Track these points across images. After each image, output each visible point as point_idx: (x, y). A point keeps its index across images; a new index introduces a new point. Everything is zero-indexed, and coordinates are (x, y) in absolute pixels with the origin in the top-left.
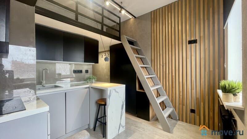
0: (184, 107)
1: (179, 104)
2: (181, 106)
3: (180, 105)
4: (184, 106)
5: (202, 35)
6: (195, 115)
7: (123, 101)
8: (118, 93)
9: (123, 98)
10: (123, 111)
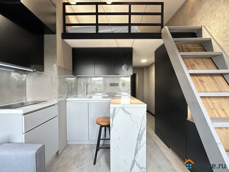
7: (142, 129)
8: (130, 115)
9: (142, 124)
10: (140, 143)
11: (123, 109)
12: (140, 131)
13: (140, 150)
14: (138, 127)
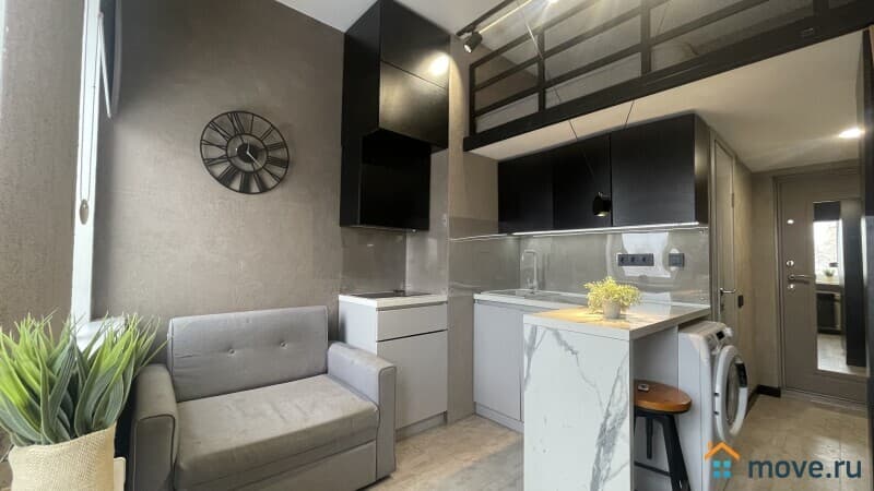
8: (575, 355)
9: (613, 394)
10: (609, 461)
11: (557, 334)
12: (606, 418)
13: (607, 484)
14: (601, 402)
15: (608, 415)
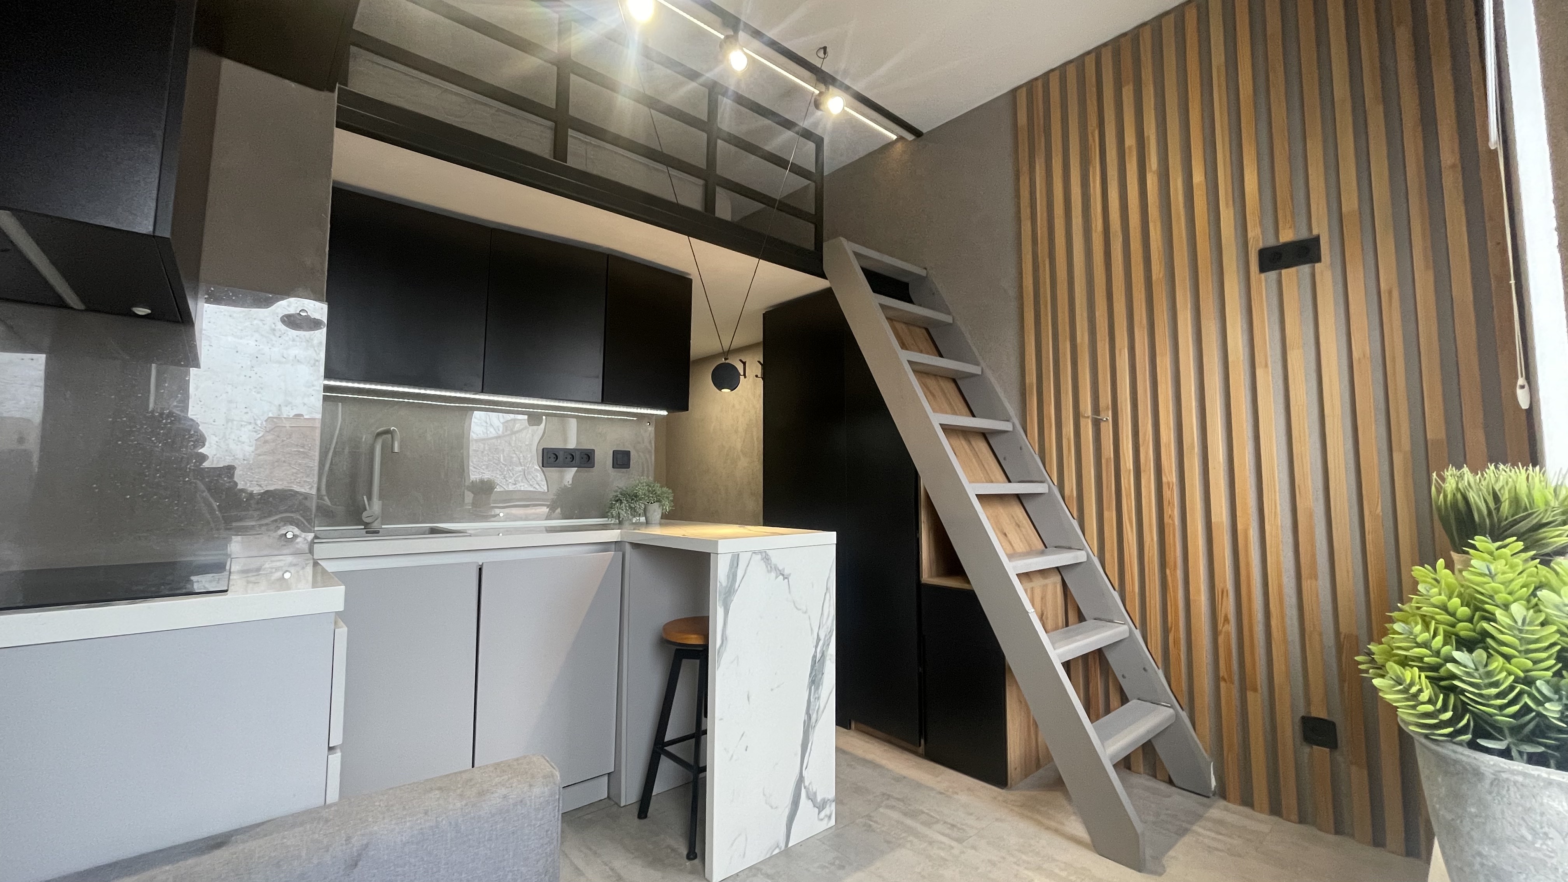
0: (1256, 702)
1: (1217, 679)
2: (1230, 692)
3: (1222, 684)
4: (1250, 695)
5: (1350, 203)
6: (1340, 759)
7: (822, 637)
8: (786, 580)
9: (822, 614)
10: (819, 698)
11: (766, 559)
12: (816, 647)
13: (817, 728)
14: (812, 630)
15: (818, 639)
